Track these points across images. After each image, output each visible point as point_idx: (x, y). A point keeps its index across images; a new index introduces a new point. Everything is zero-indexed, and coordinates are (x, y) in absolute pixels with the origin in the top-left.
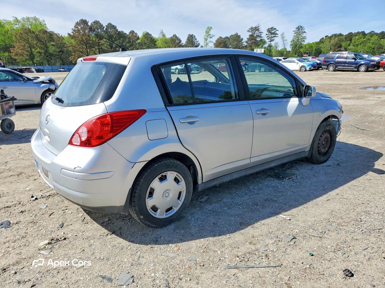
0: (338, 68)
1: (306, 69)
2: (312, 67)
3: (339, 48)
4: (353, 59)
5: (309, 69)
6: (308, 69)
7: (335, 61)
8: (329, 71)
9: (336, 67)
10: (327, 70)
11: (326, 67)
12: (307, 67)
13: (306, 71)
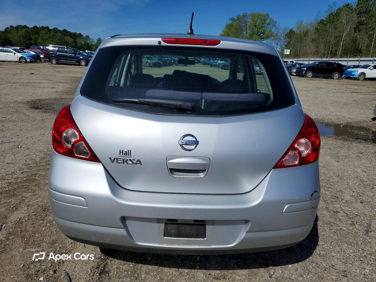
0: (61, 62)
1: (26, 60)
2: (33, 59)
3: (29, 41)
4: (73, 53)
5: (30, 61)
6: (28, 60)
7: (56, 55)
8: (52, 64)
9: (59, 60)
10: (50, 63)
11: (48, 60)
12: (27, 58)
13: (26, 62)
